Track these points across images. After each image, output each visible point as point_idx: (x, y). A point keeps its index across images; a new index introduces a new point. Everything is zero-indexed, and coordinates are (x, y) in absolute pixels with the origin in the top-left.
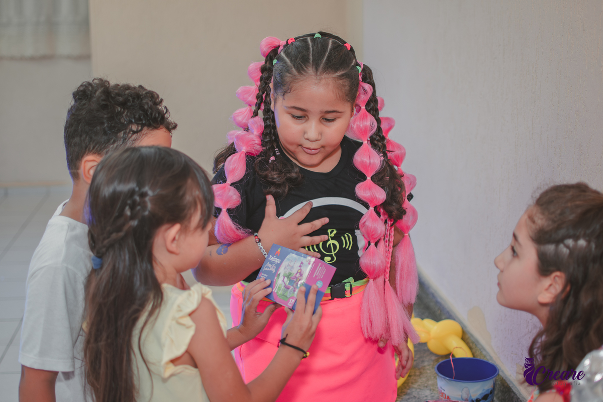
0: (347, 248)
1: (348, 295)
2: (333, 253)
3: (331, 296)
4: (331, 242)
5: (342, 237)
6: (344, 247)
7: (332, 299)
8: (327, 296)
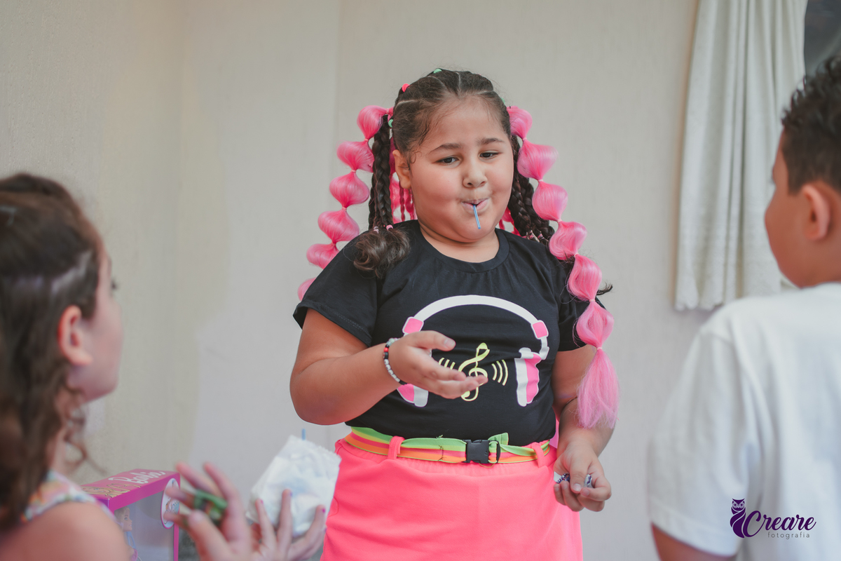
1: (493, 460)
3: (466, 456)
4: (476, 369)
6: (494, 379)
7: (466, 463)
8: (459, 456)
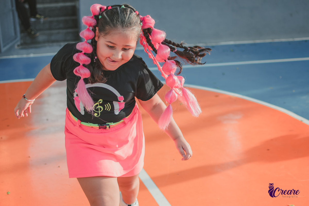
0: (107, 110)
2: (99, 112)
4: (99, 107)
5: (105, 105)
6: (105, 109)
